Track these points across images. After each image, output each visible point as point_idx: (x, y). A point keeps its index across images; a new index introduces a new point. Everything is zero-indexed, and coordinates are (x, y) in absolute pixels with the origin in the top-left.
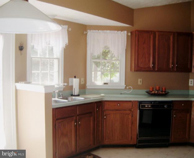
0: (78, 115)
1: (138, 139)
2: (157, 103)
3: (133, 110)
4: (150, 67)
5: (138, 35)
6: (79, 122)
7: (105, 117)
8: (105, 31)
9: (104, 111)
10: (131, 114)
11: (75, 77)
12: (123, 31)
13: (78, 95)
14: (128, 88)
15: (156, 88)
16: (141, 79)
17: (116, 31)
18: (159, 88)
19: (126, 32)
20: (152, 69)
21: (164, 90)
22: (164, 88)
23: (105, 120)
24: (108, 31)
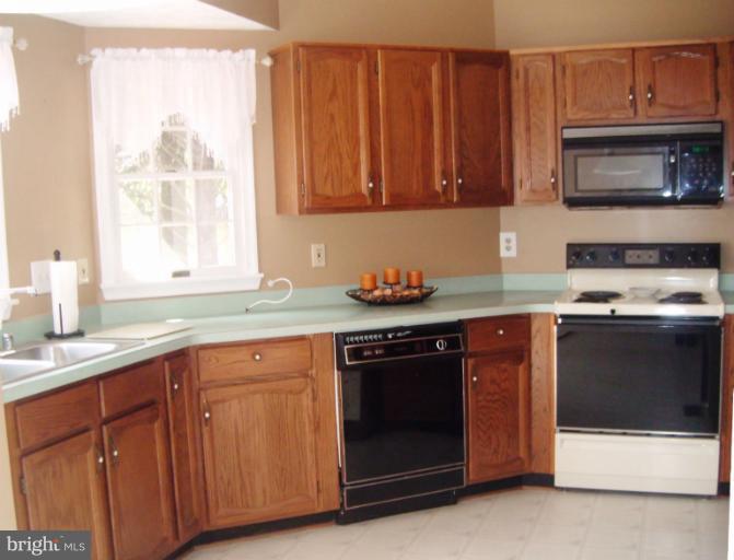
0: (106, 422)
1: (345, 489)
2: (407, 336)
3: (314, 371)
4: (359, 195)
5: (309, 64)
6: (111, 452)
7: (207, 415)
8: (168, 51)
9: (200, 389)
10: (309, 390)
11: (57, 256)
12: (241, 51)
13: (79, 334)
14: (271, 283)
15: (386, 276)
16: (322, 246)
17: (212, 52)
18: (398, 274)
19: (252, 53)
20: (369, 202)
21: (415, 282)
22: (414, 273)
23: (205, 430)
24: (180, 52)
